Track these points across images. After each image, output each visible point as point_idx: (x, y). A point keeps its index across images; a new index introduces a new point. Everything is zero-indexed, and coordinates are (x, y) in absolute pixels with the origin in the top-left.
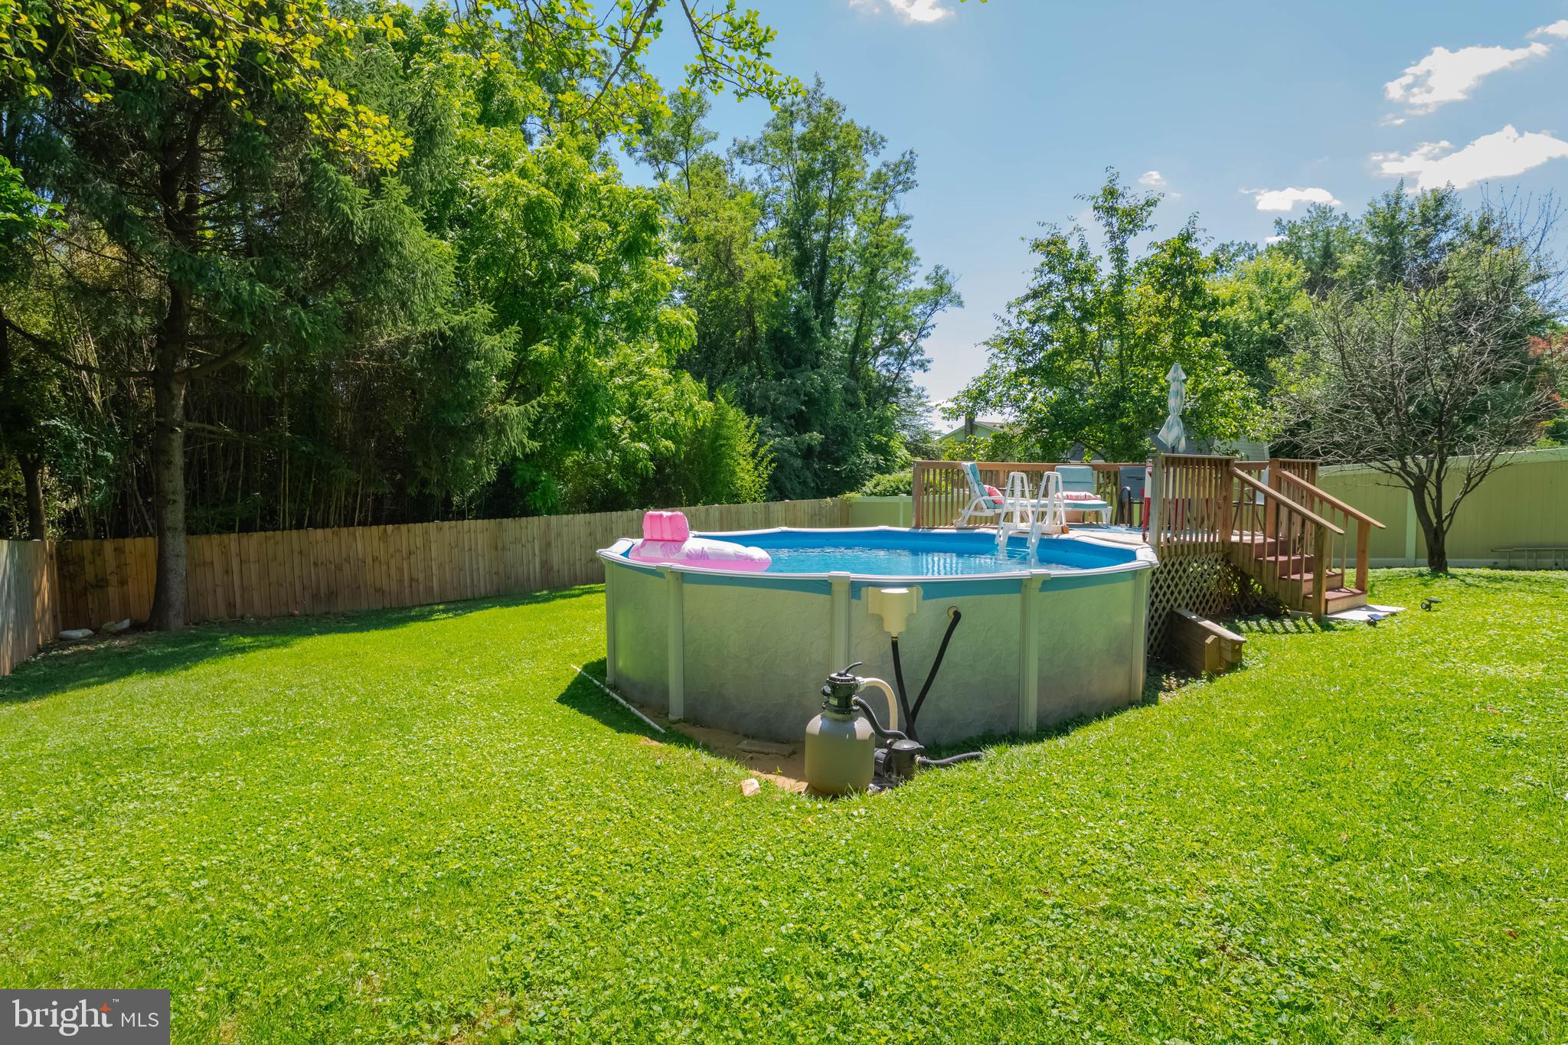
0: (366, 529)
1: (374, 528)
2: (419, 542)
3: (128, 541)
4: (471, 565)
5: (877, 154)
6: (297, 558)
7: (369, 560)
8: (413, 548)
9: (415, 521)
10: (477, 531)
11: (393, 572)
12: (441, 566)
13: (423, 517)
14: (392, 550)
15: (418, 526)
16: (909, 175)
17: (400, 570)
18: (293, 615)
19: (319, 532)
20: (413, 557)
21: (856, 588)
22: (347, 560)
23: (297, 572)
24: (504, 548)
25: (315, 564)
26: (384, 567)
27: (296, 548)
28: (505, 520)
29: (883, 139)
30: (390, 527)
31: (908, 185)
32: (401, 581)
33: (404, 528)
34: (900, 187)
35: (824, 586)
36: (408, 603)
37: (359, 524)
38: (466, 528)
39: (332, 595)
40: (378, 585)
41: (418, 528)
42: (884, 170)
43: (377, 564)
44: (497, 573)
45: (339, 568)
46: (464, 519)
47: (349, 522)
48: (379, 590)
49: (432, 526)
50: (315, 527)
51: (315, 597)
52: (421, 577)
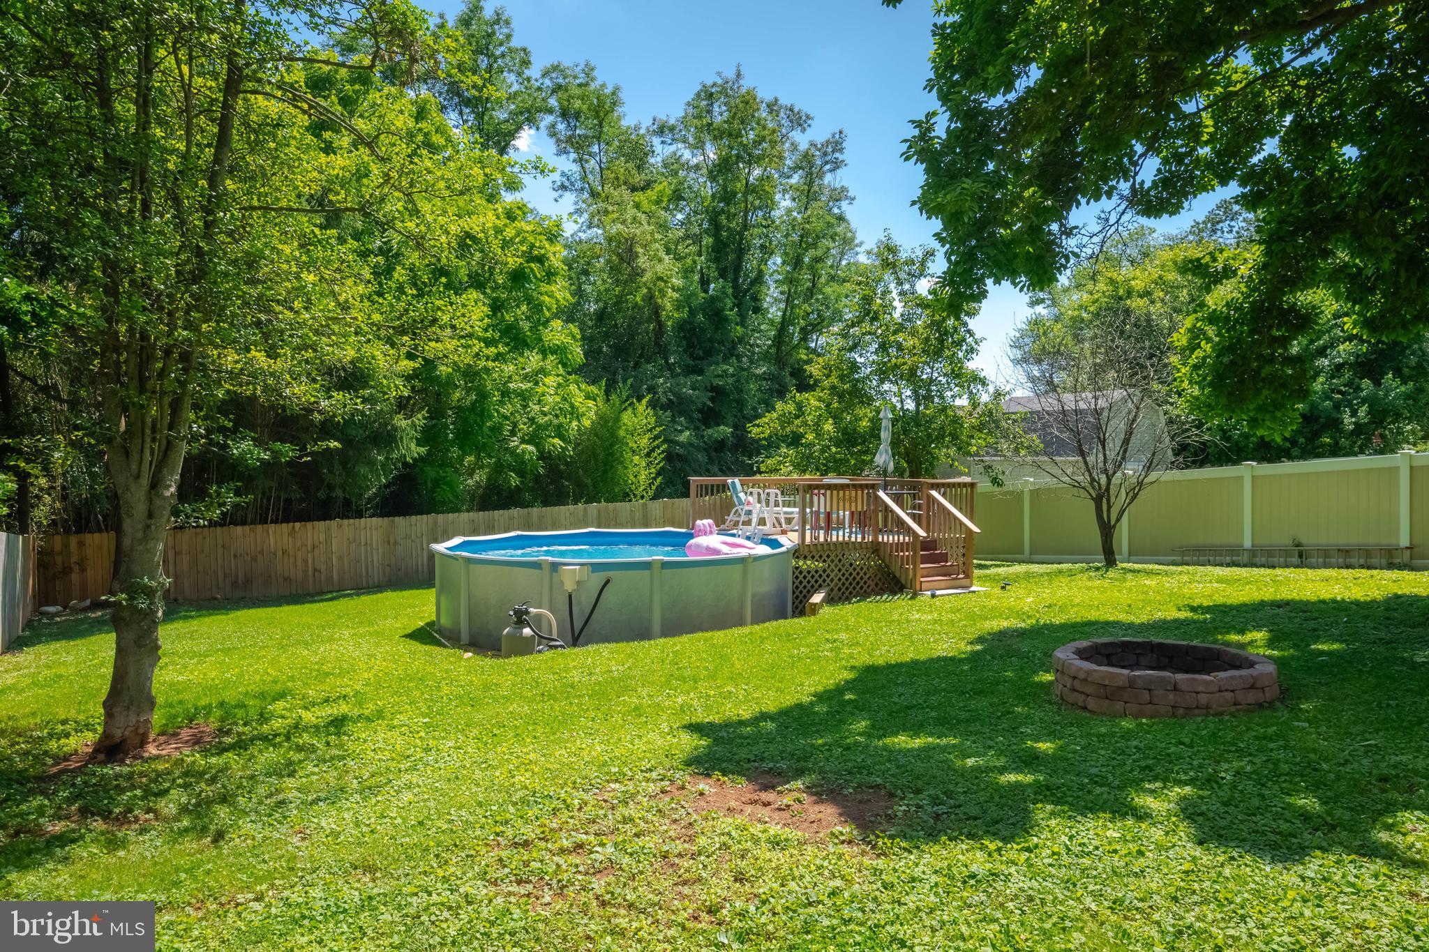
0: (278, 526)
1: (284, 525)
2: (322, 537)
3: (88, 536)
4: (366, 558)
5: (804, 130)
6: (220, 550)
7: (279, 553)
8: (317, 543)
9: (319, 519)
10: (371, 529)
11: (299, 563)
12: (340, 558)
13: (326, 516)
14: (299, 544)
15: (322, 523)
16: (837, 155)
17: (305, 561)
18: (215, 599)
19: (239, 529)
20: (316, 551)
21: (555, 566)
22: (262, 552)
23: (220, 562)
24: (395, 543)
25: (235, 556)
26: (292, 560)
27: (220, 542)
28: (397, 519)
29: (808, 117)
30: (298, 525)
31: (837, 165)
32: (306, 571)
33: (309, 525)
34: (828, 167)
35: (537, 565)
36: (312, 591)
37: (272, 522)
38: (363, 525)
39: (248, 582)
40: (286, 574)
41: (321, 525)
42: (813, 150)
43: (286, 557)
44: (389, 565)
45: (254, 559)
46: (361, 517)
47: (264, 521)
48: (287, 579)
49: (334, 524)
50: (236, 525)
51: (234, 584)
52: (323, 568)
